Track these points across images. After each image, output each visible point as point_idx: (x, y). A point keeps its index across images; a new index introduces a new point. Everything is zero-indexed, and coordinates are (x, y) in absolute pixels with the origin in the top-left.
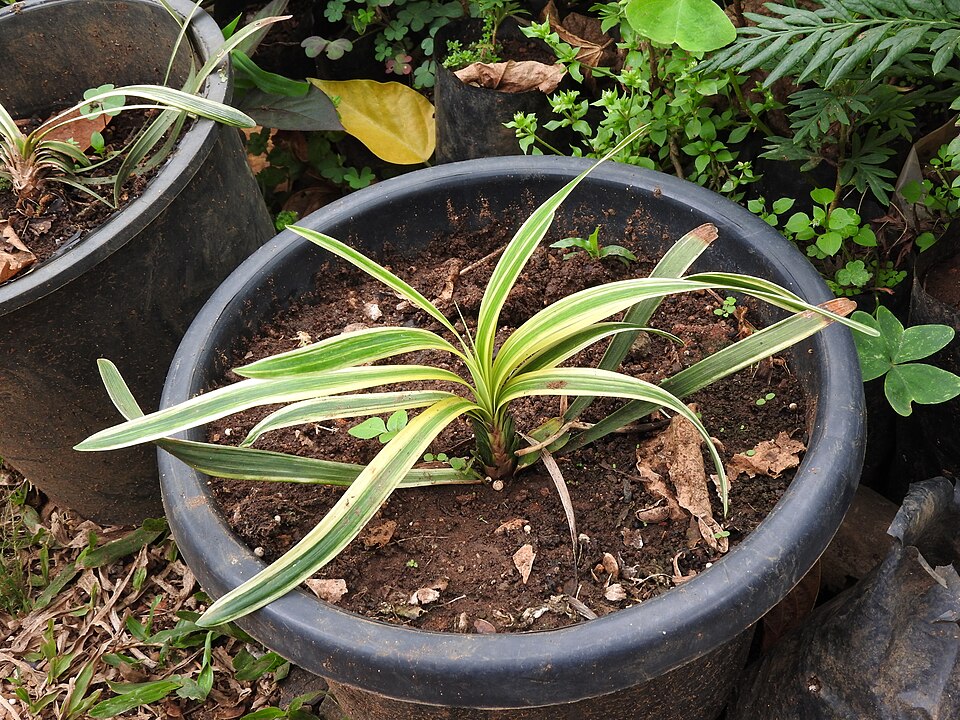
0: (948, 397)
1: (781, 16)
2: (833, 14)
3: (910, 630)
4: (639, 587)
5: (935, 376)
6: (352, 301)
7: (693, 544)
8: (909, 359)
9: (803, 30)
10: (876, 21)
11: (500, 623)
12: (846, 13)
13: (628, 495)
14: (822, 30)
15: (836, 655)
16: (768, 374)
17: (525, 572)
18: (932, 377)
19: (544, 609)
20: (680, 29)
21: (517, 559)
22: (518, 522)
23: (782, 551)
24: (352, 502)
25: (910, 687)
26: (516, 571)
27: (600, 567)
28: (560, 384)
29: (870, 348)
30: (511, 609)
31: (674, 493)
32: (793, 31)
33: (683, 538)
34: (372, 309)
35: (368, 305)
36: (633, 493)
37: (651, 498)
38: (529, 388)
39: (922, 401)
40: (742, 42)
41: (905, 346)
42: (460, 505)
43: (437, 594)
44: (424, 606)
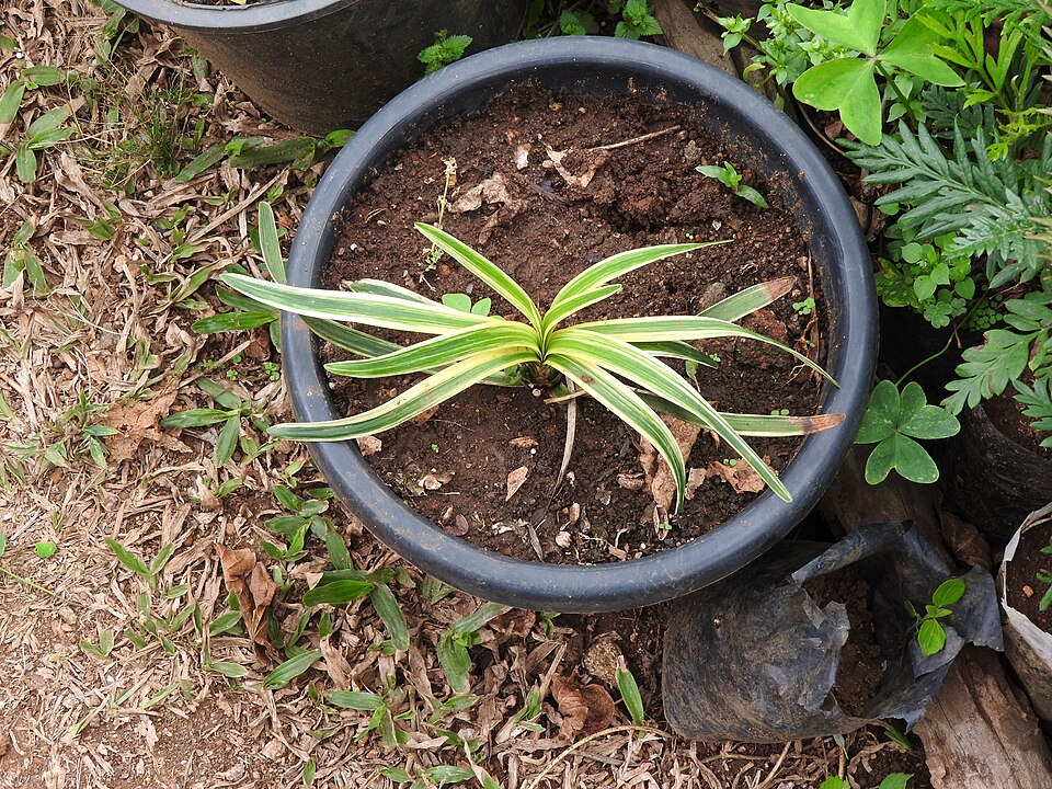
0: (920, 480)
1: (923, 150)
2: (961, 174)
3: (793, 630)
4: (584, 540)
5: (922, 457)
6: (510, 135)
7: (644, 521)
8: (912, 433)
9: (931, 174)
10: (989, 199)
11: (475, 524)
12: (971, 179)
13: (623, 455)
14: (944, 182)
15: (737, 615)
16: (803, 383)
17: (512, 491)
18: (920, 457)
19: (508, 529)
20: (849, 98)
21: (511, 477)
22: (530, 442)
23: (684, 574)
24: (403, 402)
25: (777, 664)
26: (505, 486)
27: (566, 510)
28: (589, 380)
29: (884, 412)
30: (486, 517)
31: (654, 472)
32: (924, 170)
33: (642, 511)
34: (522, 157)
35: (520, 148)
36: (627, 454)
37: (637, 468)
38: (569, 369)
39: (901, 471)
40: (881, 152)
41: (917, 419)
42: (498, 401)
43: (440, 485)
44: (426, 490)
